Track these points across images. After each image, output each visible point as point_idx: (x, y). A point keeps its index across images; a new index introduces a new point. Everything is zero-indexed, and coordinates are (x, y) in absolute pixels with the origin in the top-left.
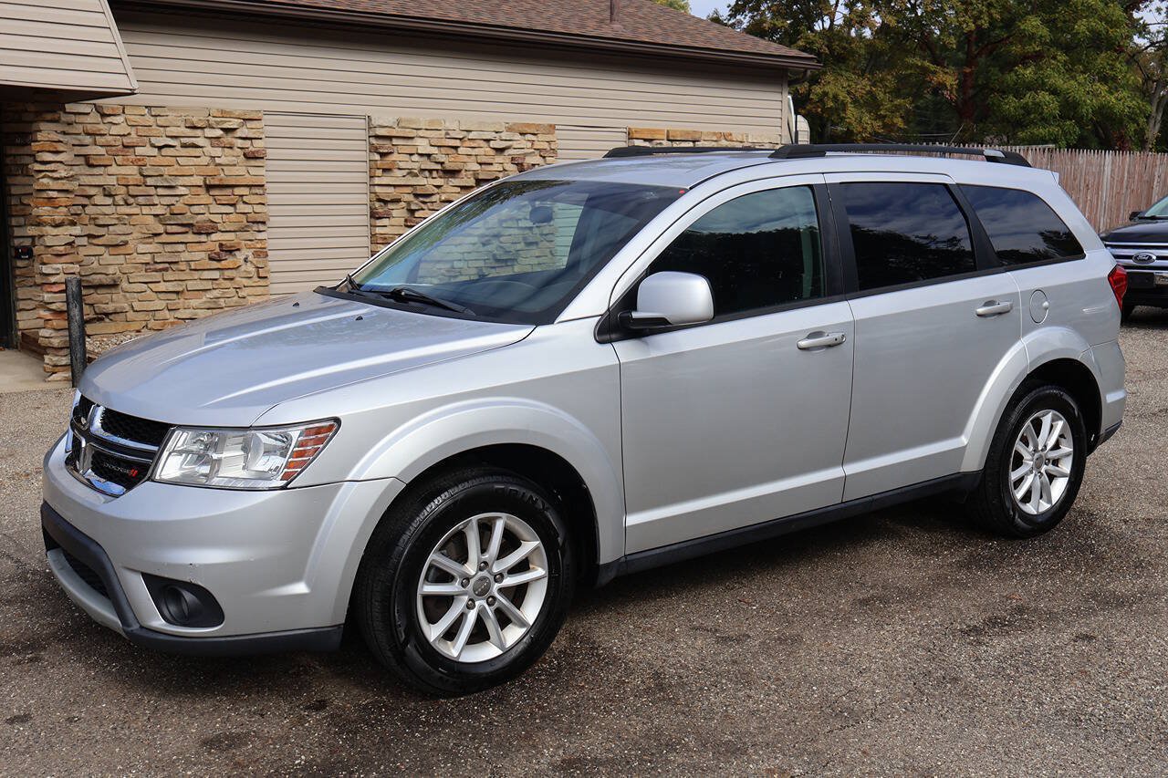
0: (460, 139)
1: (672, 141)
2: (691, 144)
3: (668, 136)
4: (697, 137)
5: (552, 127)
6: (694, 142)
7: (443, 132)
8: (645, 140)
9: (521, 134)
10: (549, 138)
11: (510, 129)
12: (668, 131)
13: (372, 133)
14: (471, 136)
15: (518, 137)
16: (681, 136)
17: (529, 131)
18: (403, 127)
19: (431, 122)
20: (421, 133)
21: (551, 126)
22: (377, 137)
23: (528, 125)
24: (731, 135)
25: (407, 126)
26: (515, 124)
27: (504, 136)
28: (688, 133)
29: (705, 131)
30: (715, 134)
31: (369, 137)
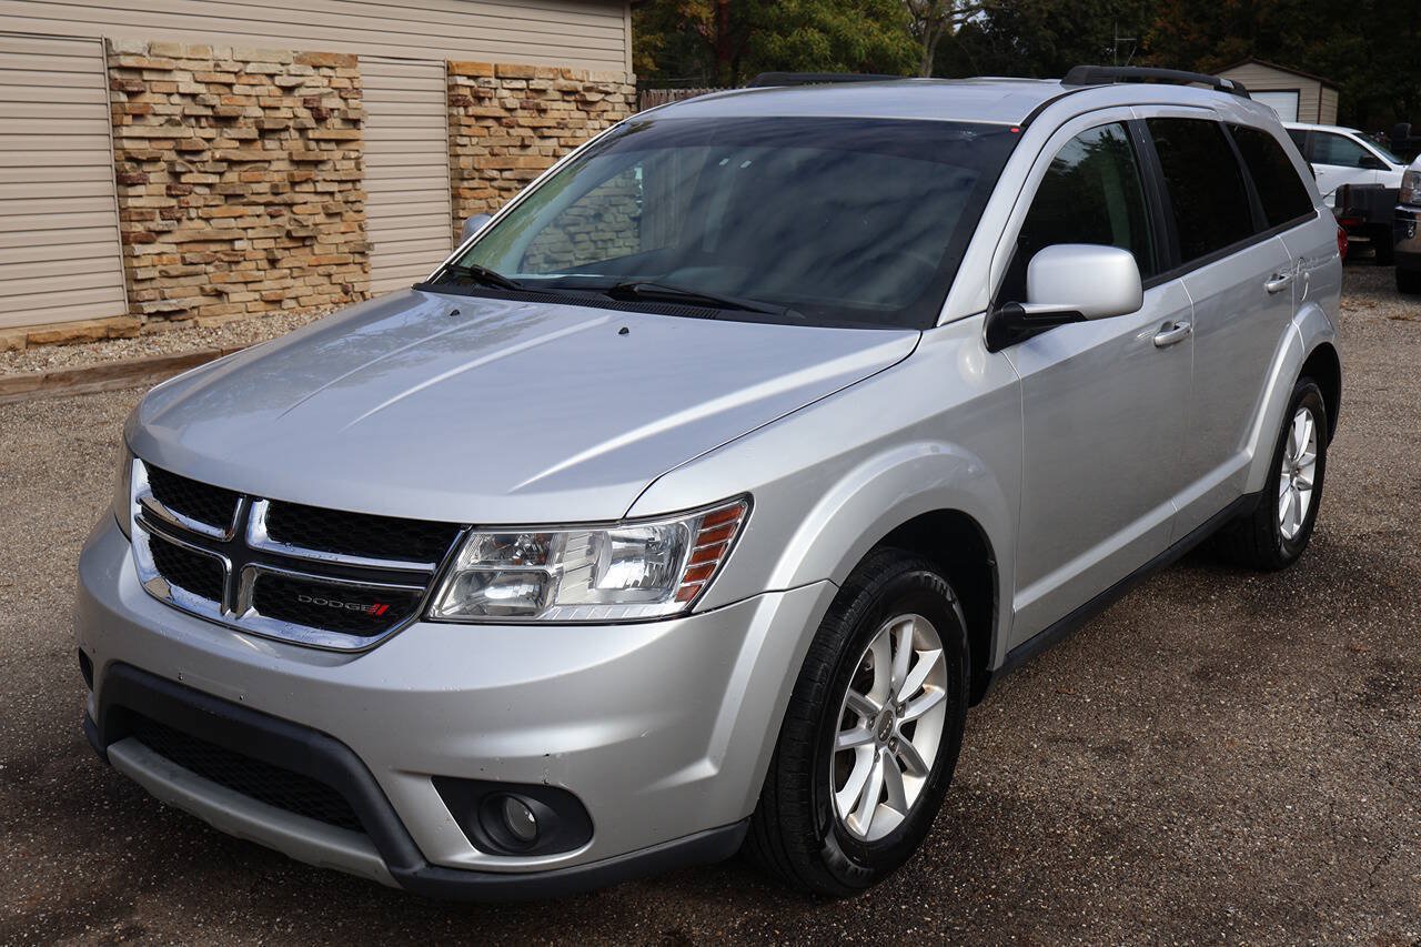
0: (235, 73)
1: (502, 79)
2: (523, 84)
3: (496, 72)
4: (530, 73)
5: (353, 59)
6: (527, 80)
7: (211, 64)
8: (469, 77)
9: (314, 67)
10: (351, 72)
11: (299, 60)
12: (496, 66)
13: (112, 63)
14: (250, 68)
15: (311, 71)
16: (512, 72)
17: (325, 63)
18: (157, 56)
19: (195, 49)
20: (181, 64)
21: (352, 56)
22: (122, 69)
23: (325, 55)
24: (569, 71)
25: (163, 53)
26: (306, 54)
27: (293, 68)
28: (520, 68)
29: (539, 66)
30: (551, 70)
31: (109, 68)
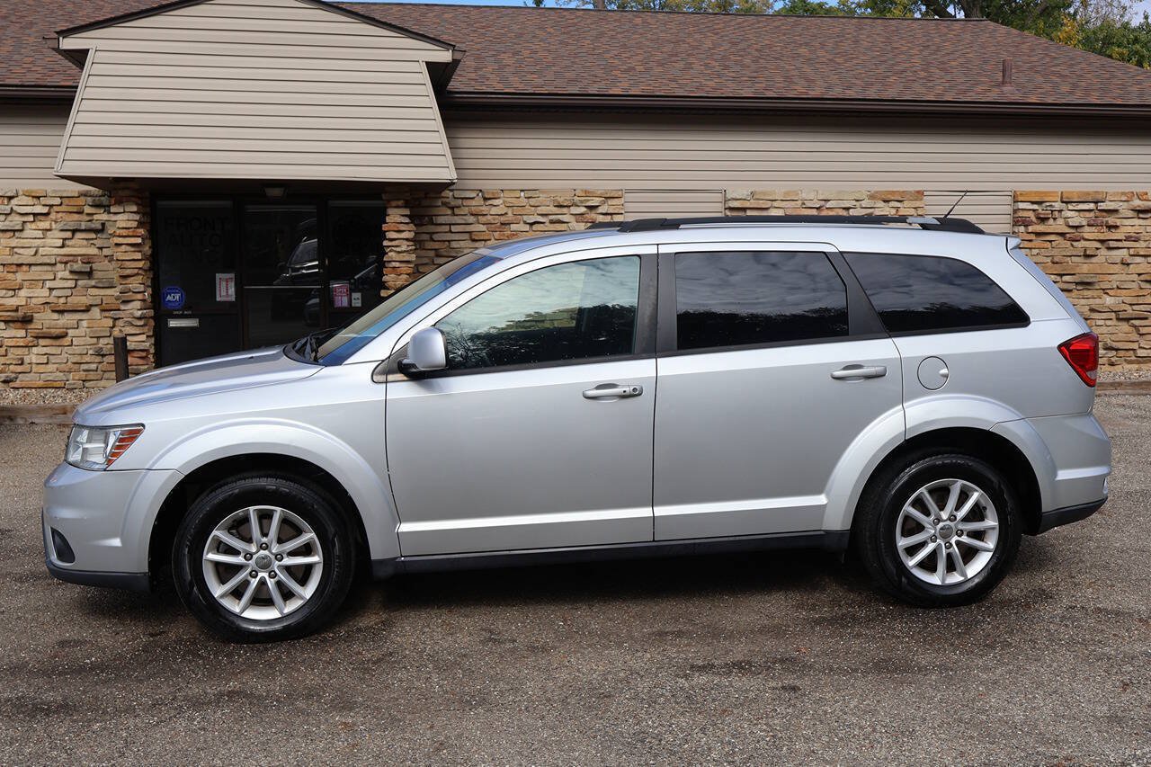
0: (817, 208)
1: (1067, 203)
2: (1092, 206)
3: (1062, 198)
4: (1099, 197)
5: (920, 194)
6: (1096, 203)
7: (800, 202)
8: (1033, 203)
9: (884, 201)
10: (918, 204)
11: (872, 197)
12: (1062, 193)
13: (727, 206)
14: (829, 205)
15: (881, 204)
16: (1079, 197)
17: (893, 198)
18: (758, 199)
19: (787, 193)
20: (775, 204)
21: (918, 192)
22: (731, 209)
23: (893, 193)
24: (1147, 194)
25: (762, 198)
26: (877, 192)
27: (864, 204)
28: (1088, 194)
29: (1111, 191)
30: (1123, 194)
31: (726, 209)
